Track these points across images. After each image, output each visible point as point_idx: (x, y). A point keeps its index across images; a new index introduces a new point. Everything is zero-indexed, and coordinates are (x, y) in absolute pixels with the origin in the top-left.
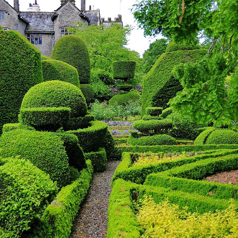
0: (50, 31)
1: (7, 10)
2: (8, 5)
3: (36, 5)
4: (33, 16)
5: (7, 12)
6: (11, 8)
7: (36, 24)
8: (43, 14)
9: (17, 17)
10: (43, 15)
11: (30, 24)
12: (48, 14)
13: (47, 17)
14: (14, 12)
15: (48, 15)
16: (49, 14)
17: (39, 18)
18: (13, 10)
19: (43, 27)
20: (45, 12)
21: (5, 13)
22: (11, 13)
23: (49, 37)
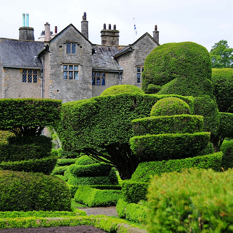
0: (117, 69)
1: (79, 42)
9: (91, 51)
18: (87, 42)
21: (76, 45)
22: (84, 46)
23: (114, 77)
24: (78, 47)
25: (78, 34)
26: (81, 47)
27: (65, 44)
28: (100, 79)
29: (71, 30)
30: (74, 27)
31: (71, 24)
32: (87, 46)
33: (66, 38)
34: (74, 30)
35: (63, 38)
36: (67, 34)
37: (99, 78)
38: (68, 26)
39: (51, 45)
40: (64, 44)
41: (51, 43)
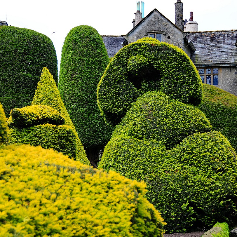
0: (233, 62)
1: (165, 31)
2: (168, 23)
3: (191, 22)
4: (198, 40)
5: (165, 35)
6: (173, 28)
7: (206, 52)
8: (214, 35)
9: (183, 41)
10: (216, 37)
11: (195, 52)
12: (223, 34)
13: (224, 39)
14: (178, 34)
15: (224, 36)
16: (226, 34)
17: (209, 42)
18: (177, 30)
19: (220, 56)
20: (217, 31)
21: (162, 35)
22: (172, 35)
23: (231, 72)
24: (164, 38)
25: (164, 20)
26: (169, 38)
27: (148, 35)
28: (211, 78)
29: (155, 16)
30: (160, 13)
31: (155, 9)
32: (177, 36)
33: (149, 29)
34: (160, 16)
35: (144, 28)
36: (149, 22)
37: (209, 76)
38: (151, 12)
39: (130, 39)
40: (146, 35)
41: (129, 37)
